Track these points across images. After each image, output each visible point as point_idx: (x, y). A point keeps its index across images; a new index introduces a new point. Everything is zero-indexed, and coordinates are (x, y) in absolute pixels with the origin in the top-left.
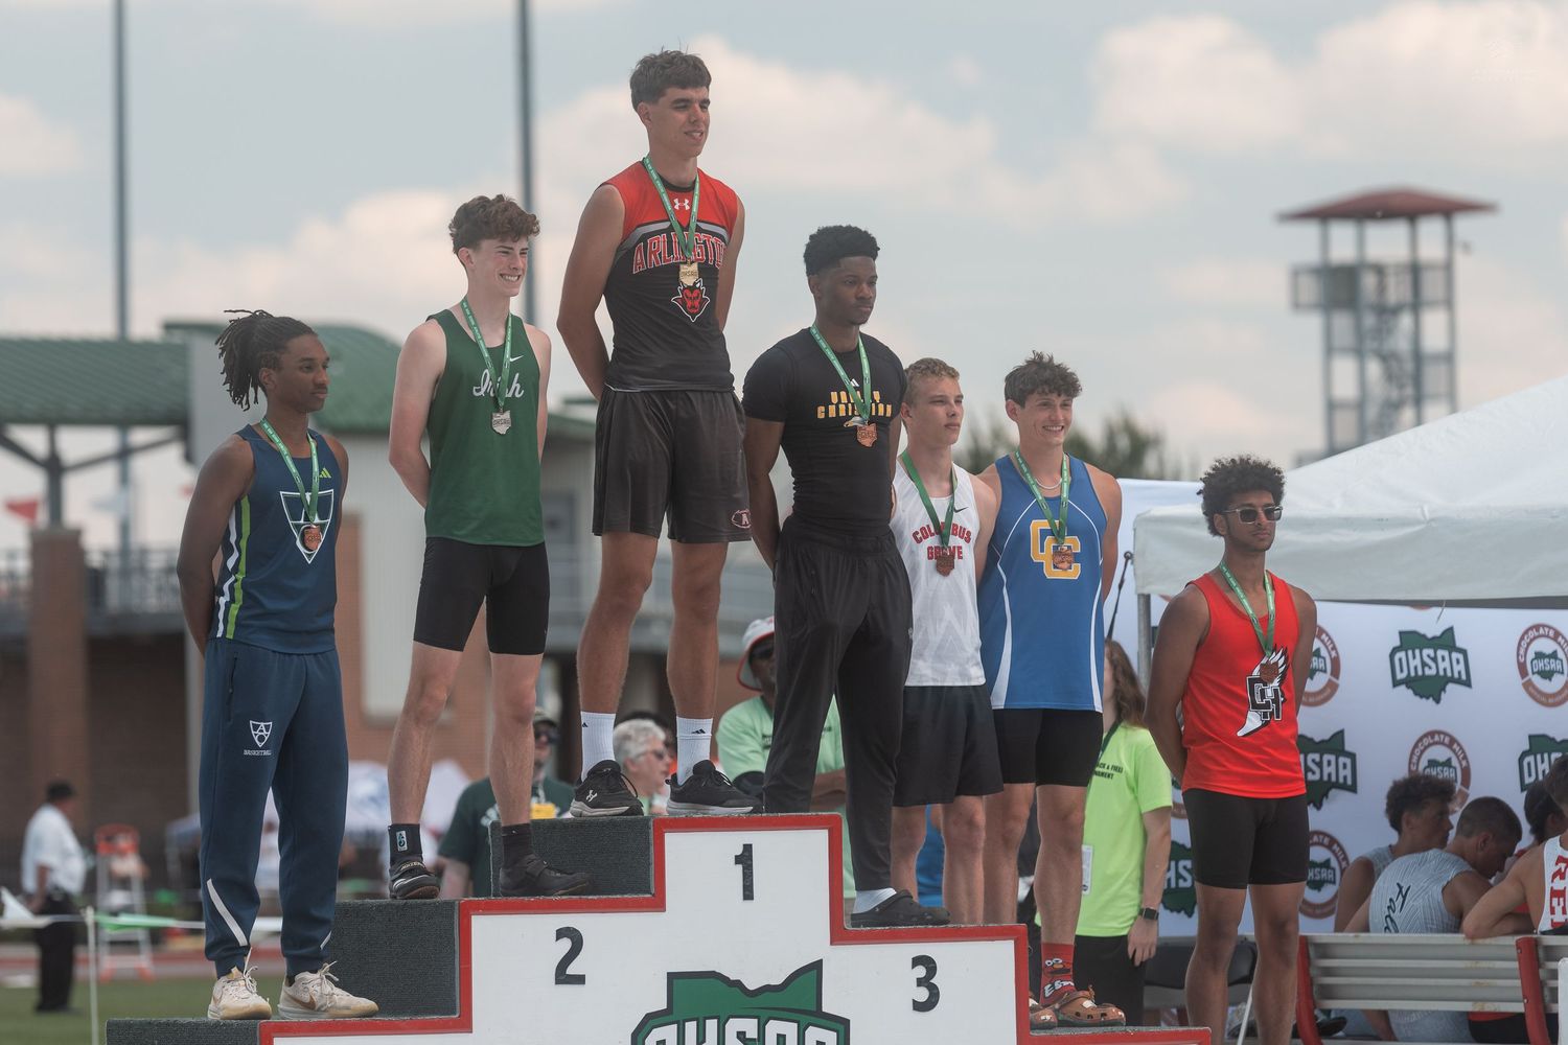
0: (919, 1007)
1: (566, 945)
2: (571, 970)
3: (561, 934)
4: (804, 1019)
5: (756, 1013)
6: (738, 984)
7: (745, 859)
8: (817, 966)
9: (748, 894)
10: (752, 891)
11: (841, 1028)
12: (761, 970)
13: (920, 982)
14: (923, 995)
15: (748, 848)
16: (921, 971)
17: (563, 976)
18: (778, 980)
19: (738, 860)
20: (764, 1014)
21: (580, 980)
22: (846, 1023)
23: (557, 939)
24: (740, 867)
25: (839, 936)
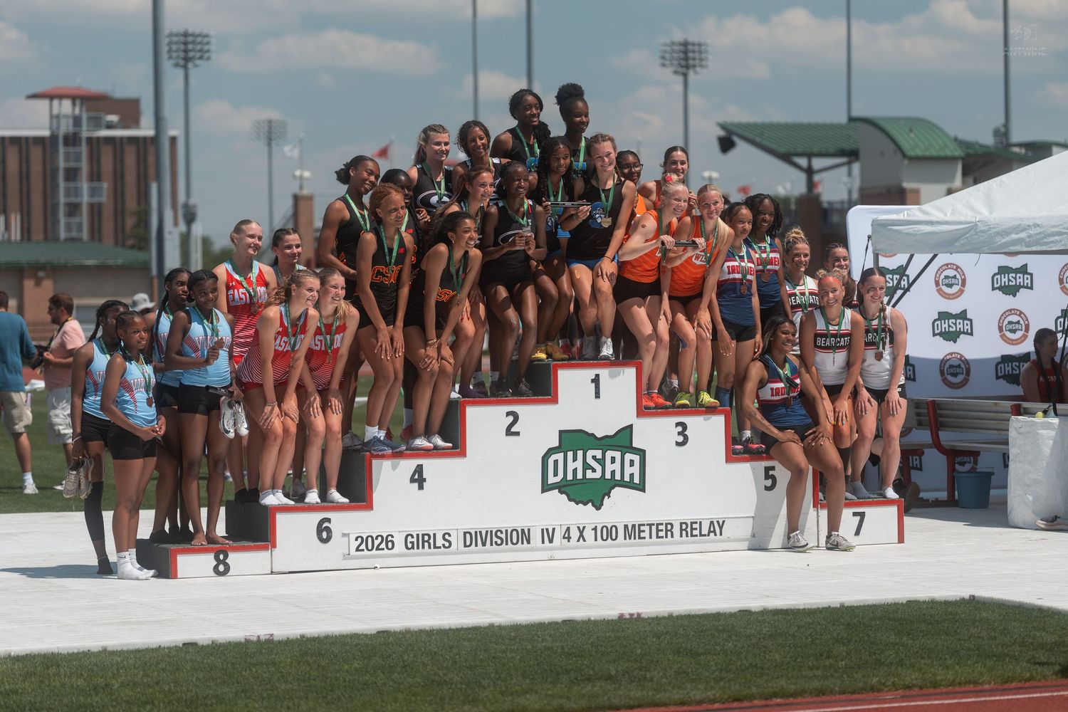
0: (678, 444)
1: (511, 419)
2: (513, 430)
3: (508, 414)
4: (624, 450)
5: (601, 447)
6: (593, 435)
7: (596, 380)
8: (631, 426)
9: (597, 395)
10: (599, 394)
11: (642, 453)
12: (604, 427)
13: (679, 433)
14: (681, 439)
15: (597, 376)
16: (680, 429)
17: (509, 432)
18: (612, 433)
19: (593, 381)
20: (605, 448)
21: (517, 434)
22: (644, 451)
23: (507, 416)
24: (593, 385)
25: (641, 414)
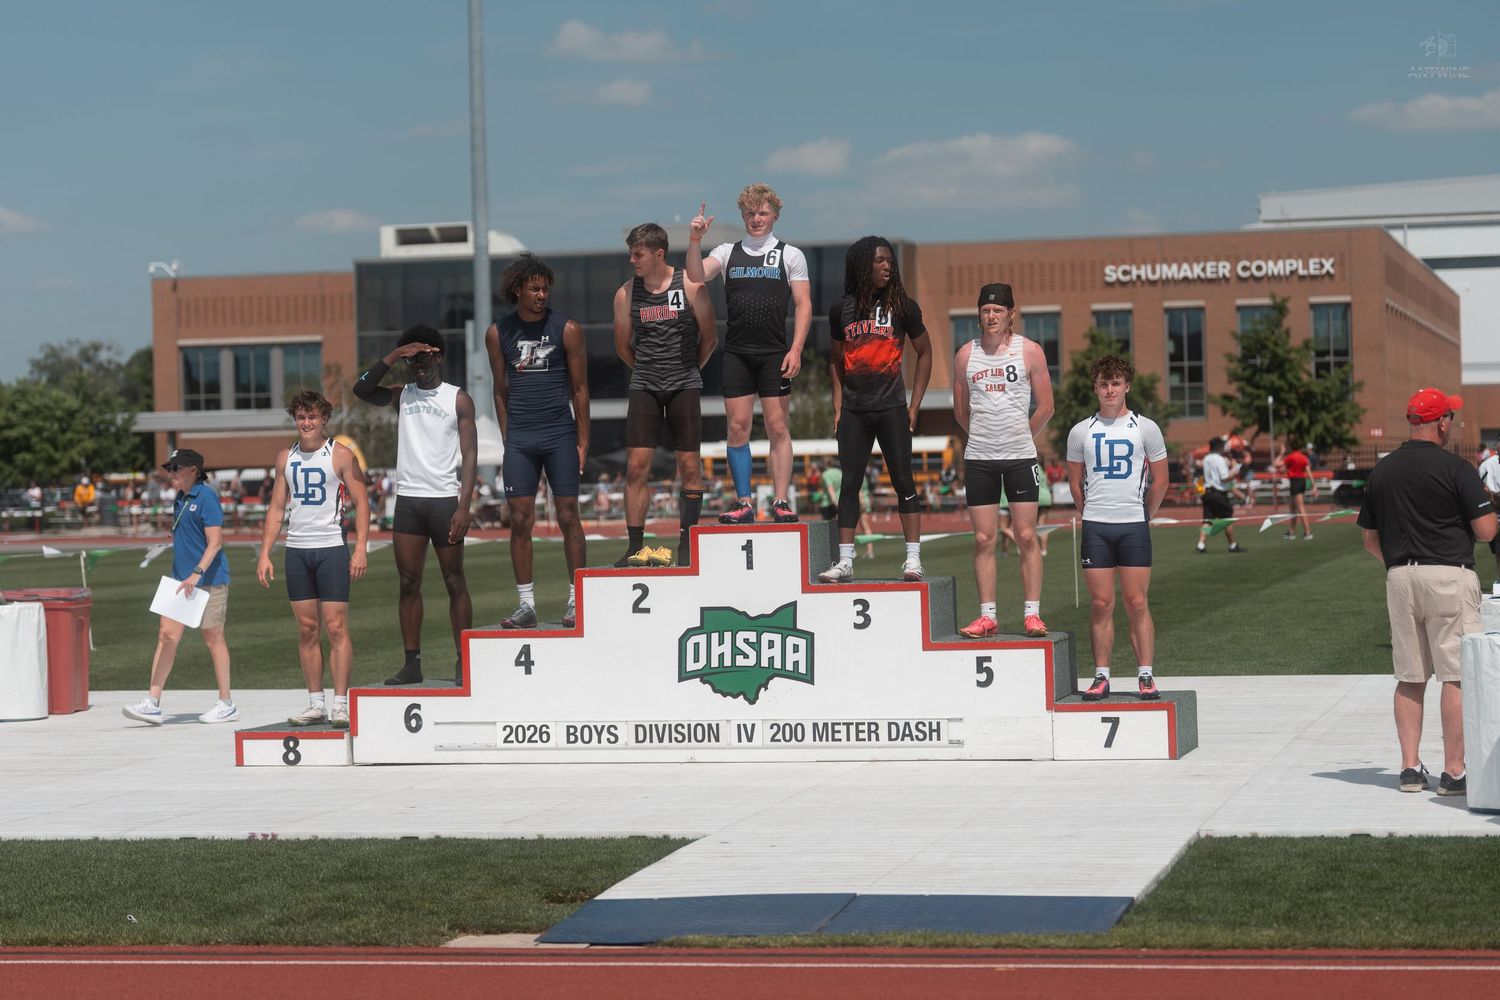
0: (857, 626)
1: (639, 592)
2: (642, 606)
3: (635, 587)
4: (786, 632)
5: (757, 628)
6: (744, 613)
7: (748, 547)
8: (794, 604)
9: (750, 565)
10: (752, 565)
11: (809, 637)
12: (758, 604)
13: (858, 613)
14: (860, 620)
15: (750, 542)
16: (859, 607)
17: (636, 609)
18: (769, 612)
19: (743, 548)
20: (761, 629)
21: (647, 611)
22: (812, 635)
23: (633, 589)
24: (745, 552)
25: (807, 588)
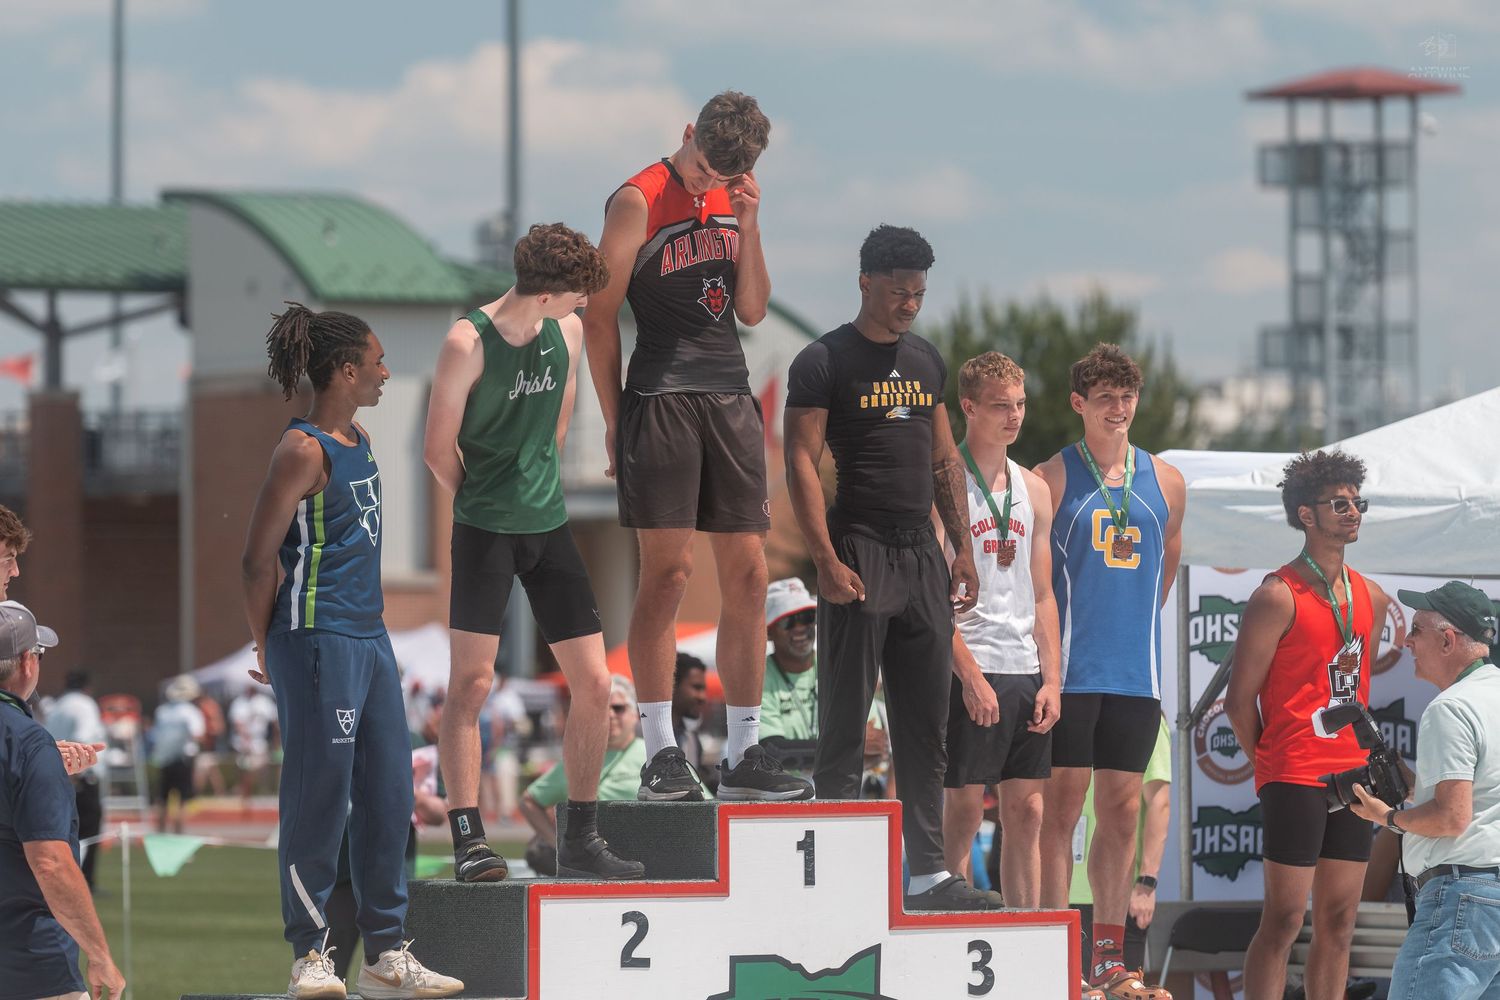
0: (973, 990)
1: (631, 929)
2: (637, 953)
3: (627, 918)
5: (816, 996)
6: (799, 968)
7: (807, 845)
8: (876, 950)
9: (810, 879)
10: (813, 876)
12: (822, 950)
13: (976, 966)
14: (978, 979)
15: (810, 834)
16: (977, 956)
17: (629, 960)
18: (837, 964)
19: (800, 846)
21: (644, 963)
23: (624, 923)
24: (802, 854)
25: (896, 921)
